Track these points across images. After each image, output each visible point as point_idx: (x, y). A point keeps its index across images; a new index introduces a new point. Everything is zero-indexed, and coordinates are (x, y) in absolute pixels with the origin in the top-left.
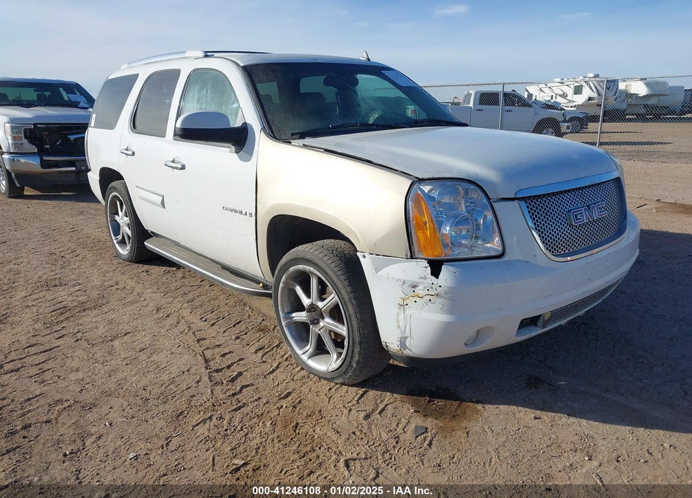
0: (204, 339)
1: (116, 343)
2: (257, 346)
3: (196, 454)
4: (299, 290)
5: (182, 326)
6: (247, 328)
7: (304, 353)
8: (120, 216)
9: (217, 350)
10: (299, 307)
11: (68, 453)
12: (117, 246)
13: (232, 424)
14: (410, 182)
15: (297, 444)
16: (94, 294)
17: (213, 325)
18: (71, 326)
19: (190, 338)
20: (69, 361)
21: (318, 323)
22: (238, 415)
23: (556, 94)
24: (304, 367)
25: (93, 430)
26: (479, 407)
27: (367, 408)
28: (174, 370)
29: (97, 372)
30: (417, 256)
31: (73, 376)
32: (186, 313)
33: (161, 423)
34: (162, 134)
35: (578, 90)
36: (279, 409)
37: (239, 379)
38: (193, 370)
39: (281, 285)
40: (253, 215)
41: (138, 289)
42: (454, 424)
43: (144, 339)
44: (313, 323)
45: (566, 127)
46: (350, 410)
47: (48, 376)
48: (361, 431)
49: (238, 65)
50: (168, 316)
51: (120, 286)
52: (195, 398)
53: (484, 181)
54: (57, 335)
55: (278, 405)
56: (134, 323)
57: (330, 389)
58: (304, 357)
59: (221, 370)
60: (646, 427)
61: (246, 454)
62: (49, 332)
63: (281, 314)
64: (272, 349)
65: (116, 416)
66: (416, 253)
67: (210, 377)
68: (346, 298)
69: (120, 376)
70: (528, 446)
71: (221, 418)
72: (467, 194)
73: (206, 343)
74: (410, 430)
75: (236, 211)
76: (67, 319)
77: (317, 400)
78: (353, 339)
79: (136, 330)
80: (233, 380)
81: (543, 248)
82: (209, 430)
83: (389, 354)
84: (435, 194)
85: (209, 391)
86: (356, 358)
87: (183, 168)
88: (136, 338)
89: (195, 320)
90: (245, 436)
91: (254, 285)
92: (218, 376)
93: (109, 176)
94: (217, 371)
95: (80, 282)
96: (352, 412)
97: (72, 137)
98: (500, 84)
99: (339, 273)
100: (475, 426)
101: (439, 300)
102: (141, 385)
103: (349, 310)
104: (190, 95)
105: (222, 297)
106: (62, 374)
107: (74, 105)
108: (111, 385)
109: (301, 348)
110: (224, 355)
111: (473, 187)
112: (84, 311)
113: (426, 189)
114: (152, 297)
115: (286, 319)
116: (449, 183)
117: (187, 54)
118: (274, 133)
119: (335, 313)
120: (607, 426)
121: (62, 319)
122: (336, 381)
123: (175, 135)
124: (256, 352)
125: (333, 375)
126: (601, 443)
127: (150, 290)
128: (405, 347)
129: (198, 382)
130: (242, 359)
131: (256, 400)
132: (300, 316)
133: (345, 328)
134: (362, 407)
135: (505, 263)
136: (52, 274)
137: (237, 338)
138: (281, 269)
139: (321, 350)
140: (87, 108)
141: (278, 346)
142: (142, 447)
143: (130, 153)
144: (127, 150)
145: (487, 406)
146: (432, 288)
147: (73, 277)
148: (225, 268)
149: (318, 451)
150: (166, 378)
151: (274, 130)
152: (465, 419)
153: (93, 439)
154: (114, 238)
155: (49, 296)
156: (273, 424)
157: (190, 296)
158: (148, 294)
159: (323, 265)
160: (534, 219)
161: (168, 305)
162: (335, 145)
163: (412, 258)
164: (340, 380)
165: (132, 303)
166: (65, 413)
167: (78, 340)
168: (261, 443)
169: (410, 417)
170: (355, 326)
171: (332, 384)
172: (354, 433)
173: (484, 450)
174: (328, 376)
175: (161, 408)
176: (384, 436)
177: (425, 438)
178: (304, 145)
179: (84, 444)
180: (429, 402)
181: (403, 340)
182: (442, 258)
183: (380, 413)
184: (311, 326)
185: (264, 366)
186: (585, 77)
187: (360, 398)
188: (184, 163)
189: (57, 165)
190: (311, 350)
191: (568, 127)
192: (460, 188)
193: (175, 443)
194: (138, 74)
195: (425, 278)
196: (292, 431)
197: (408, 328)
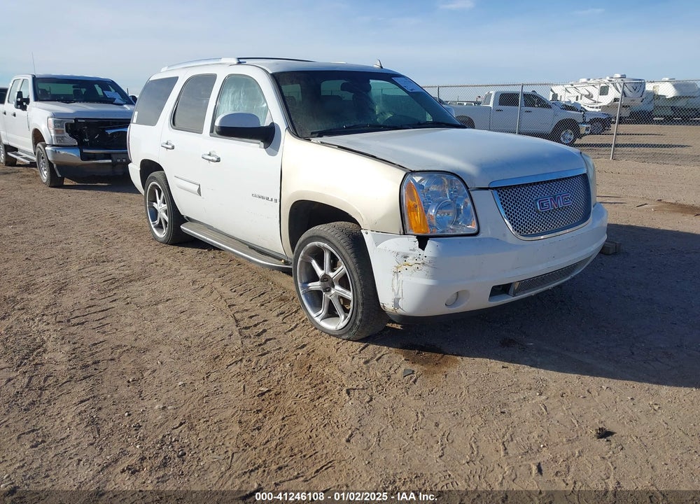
0: (233, 305)
1: (160, 306)
2: (278, 311)
3: (231, 384)
4: (314, 263)
5: (215, 295)
6: (270, 298)
7: (318, 316)
8: (159, 203)
9: (245, 313)
10: (315, 278)
11: (130, 380)
12: (154, 229)
13: (259, 365)
14: (404, 173)
15: (310, 379)
16: (138, 269)
17: (241, 295)
18: (121, 293)
19: (223, 305)
20: (123, 318)
21: (330, 291)
22: (264, 359)
23: (582, 95)
24: (317, 327)
25: (149, 367)
26: (459, 358)
27: (367, 356)
28: (210, 327)
29: (146, 326)
30: (408, 232)
31: (128, 329)
32: (218, 285)
33: (202, 363)
34: (200, 131)
35: (604, 91)
36: (296, 355)
37: (264, 334)
38: (226, 327)
39: (300, 259)
40: (278, 201)
41: (176, 266)
42: (436, 369)
43: (183, 304)
44: (326, 291)
45: (585, 128)
46: (353, 358)
47: (107, 328)
48: (361, 371)
49: (267, 72)
50: (203, 287)
51: (160, 263)
52: (228, 347)
53: (464, 173)
54: (111, 299)
55: (295, 353)
56: (174, 292)
57: (338, 343)
58: (318, 320)
59: (249, 327)
60: (592, 375)
61: (269, 384)
62: (104, 297)
63: (299, 283)
64: (291, 314)
65: (164, 357)
66: (408, 230)
67: (240, 333)
68: (352, 267)
69: (165, 330)
70: (494, 386)
71: (250, 360)
72: (451, 184)
73: (235, 308)
74: (400, 372)
75: (263, 198)
76: (117, 287)
77: (327, 350)
78: (357, 301)
79: (176, 297)
80: (259, 335)
81: (511, 230)
82: (240, 368)
83: (386, 314)
84: (424, 183)
85: (240, 342)
86: (359, 317)
87: (218, 160)
88: (176, 304)
89: (226, 291)
90: (269, 372)
91: (277, 261)
92: (246, 332)
93: (150, 167)
94: (246, 328)
95: (124, 259)
96: (355, 359)
97: (109, 132)
98: (519, 85)
99: (347, 247)
100: (452, 371)
101: (425, 268)
102: (183, 337)
103: (354, 278)
104: (225, 97)
105: (249, 274)
106: (119, 327)
107: (110, 101)
108: (159, 335)
109: (315, 312)
110: (251, 317)
111: (455, 178)
112: (130, 282)
113: (417, 179)
114: (188, 272)
115: (303, 287)
116: (436, 175)
117: (223, 61)
118: (297, 132)
119: (344, 282)
120: (560, 374)
121: (113, 287)
122: (343, 337)
123: (212, 131)
124: (278, 316)
125: (341, 332)
126: (551, 384)
127: (185, 267)
128: (399, 307)
129: (230, 335)
130: (266, 321)
131: (278, 349)
132: (315, 286)
133: (351, 294)
134: (362, 356)
135: (480, 239)
136: (99, 252)
137: (263, 305)
138: (300, 245)
139: (331, 313)
140: (122, 105)
141: (296, 312)
142: (188, 379)
143: (170, 147)
144: (167, 144)
145: (464, 358)
146: (419, 258)
147: (117, 255)
148: (252, 247)
149: (326, 383)
150: (204, 332)
151: (297, 128)
152: (446, 366)
153: (149, 372)
154: (151, 223)
155: (99, 269)
156: (291, 366)
157: (221, 272)
158: (184, 269)
159: (334, 241)
160: (505, 209)
161: (202, 279)
162: (348, 143)
163: (404, 234)
164: (347, 337)
165: (171, 277)
166: (125, 355)
167: (128, 303)
168: (282, 378)
169: (401, 363)
170: (359, 290)
171: (340, 340)
172: (355, 373)
173: (458, 386)
174: (337, 334)
175: (201, 353)
176: (379, 375)
177: (411, 378)
178: (321, 142)
179: (143, 375)
180: (418, 353)
181: (396, 300)
182: (429, 234)
183: (377, 360)
184: (324, 293)
185: (284, 326)
186: (612, 78)
187: (362, 350)
188: (219, 156)
189: (95, 157)
190: (323, 314)
191: (587, 129)
192: (445, 179)
193: (213, 377)
194: (178, 77)
195: (414, 250)
196: (306, 370)
197: (400, 291)
